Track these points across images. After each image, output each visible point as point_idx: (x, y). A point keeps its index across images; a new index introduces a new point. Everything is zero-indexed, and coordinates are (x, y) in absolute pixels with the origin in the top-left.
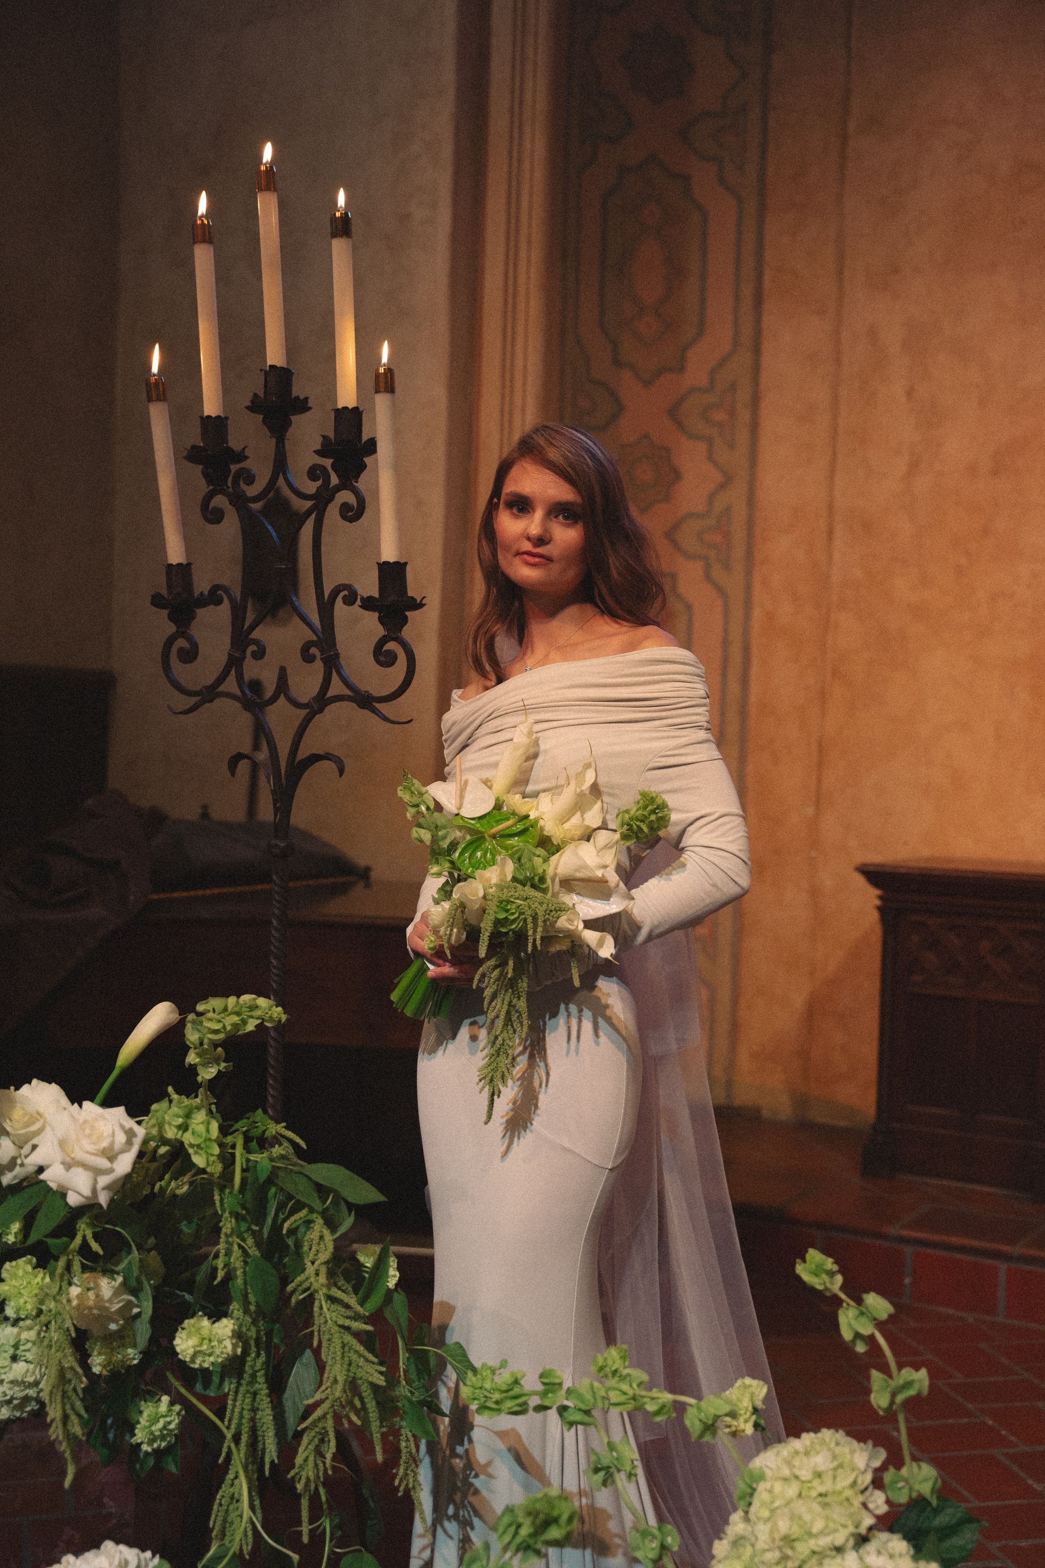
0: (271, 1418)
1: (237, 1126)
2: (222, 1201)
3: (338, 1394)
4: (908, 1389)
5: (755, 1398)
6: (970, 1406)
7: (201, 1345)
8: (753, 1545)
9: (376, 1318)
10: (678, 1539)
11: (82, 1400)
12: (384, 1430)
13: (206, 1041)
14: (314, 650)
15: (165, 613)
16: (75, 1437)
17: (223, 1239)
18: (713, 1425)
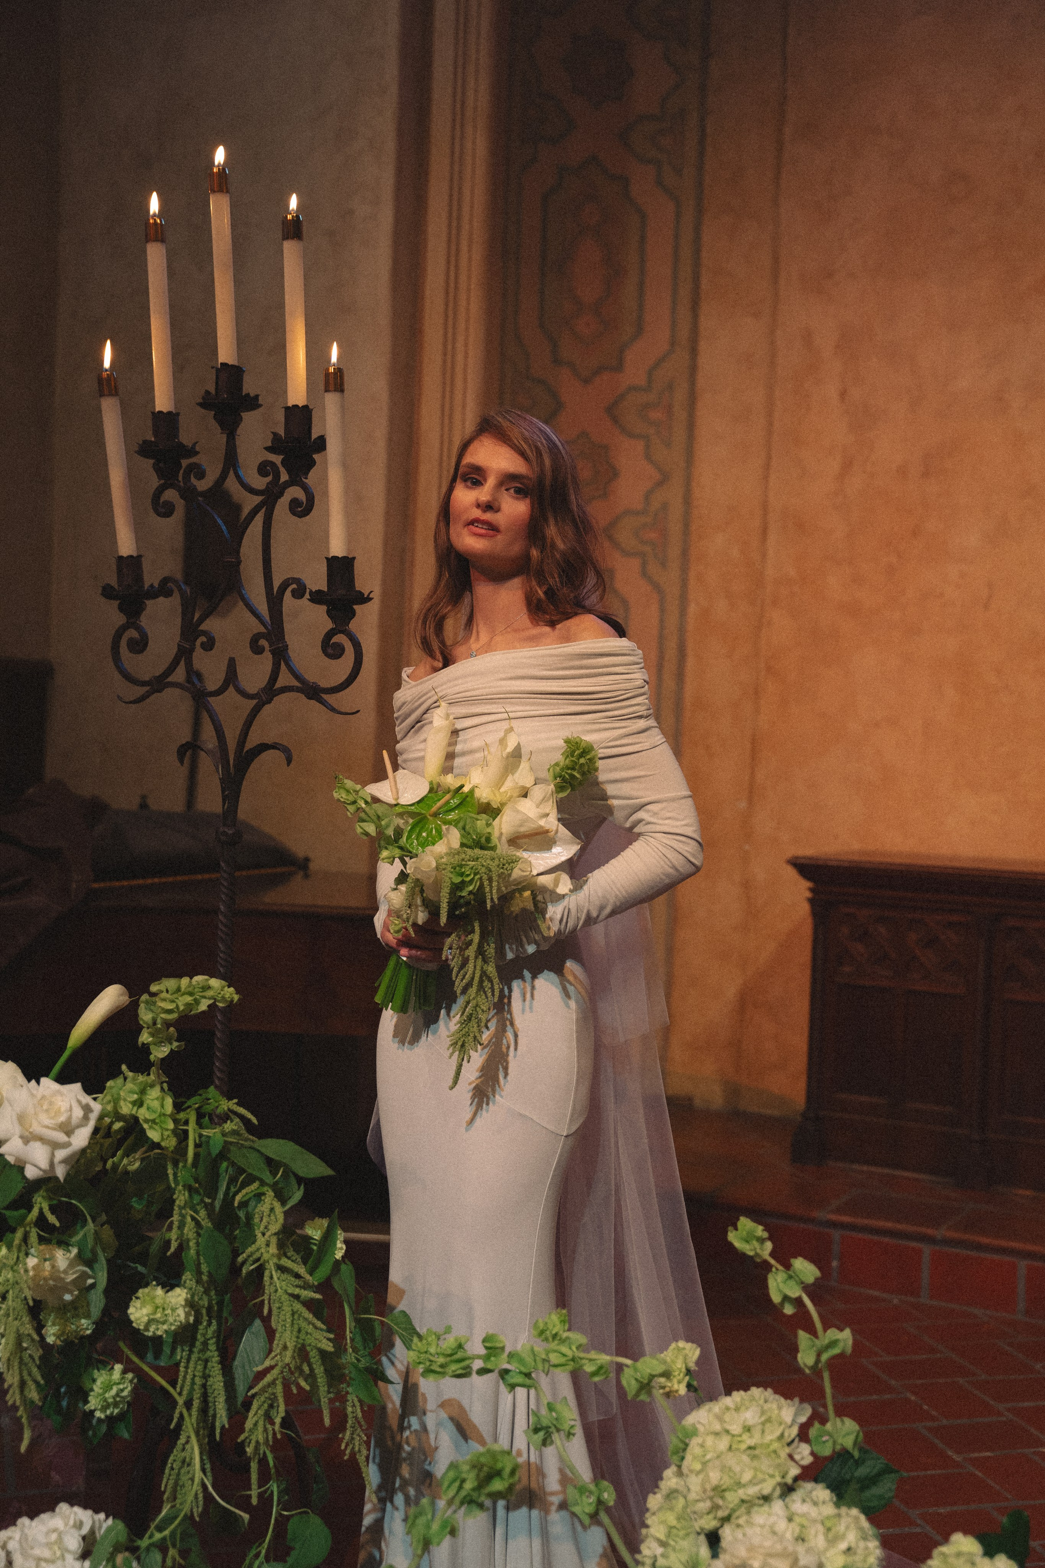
0: (222, 1384)
1: (188, 1103)
2: (175, 1175)
3: (287, 1360)
4: (834, 1347)
5: (688, 1361)
6: (893, 1382)
7: (155, 1313)
8: (685, 1497)
9: (325, 1287)
10: (614, 1496)
11: (39, 1367)
12: (332, 1395)
13: (159, 1021)
14: (263, 642)
15: (116, 603)
16: (32, 1402)
17: (176, 1210)
18: (648, 1384)
